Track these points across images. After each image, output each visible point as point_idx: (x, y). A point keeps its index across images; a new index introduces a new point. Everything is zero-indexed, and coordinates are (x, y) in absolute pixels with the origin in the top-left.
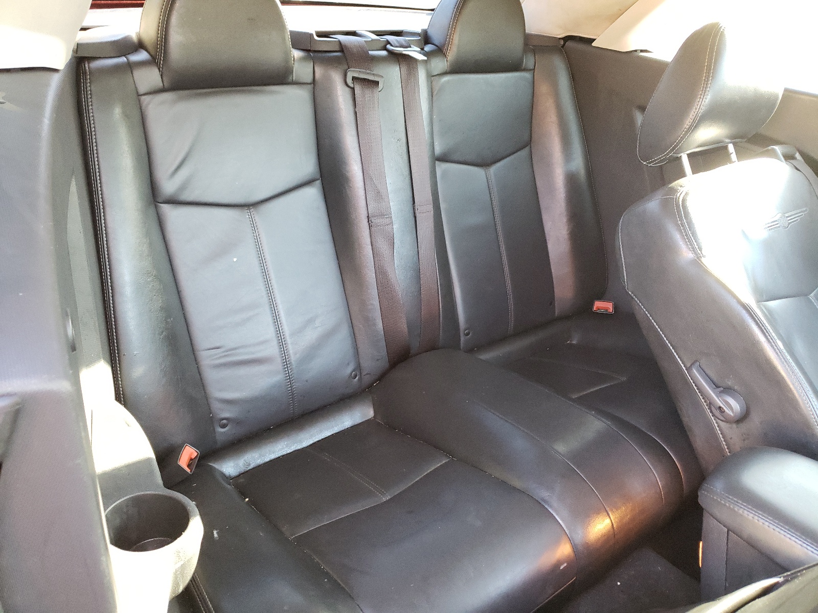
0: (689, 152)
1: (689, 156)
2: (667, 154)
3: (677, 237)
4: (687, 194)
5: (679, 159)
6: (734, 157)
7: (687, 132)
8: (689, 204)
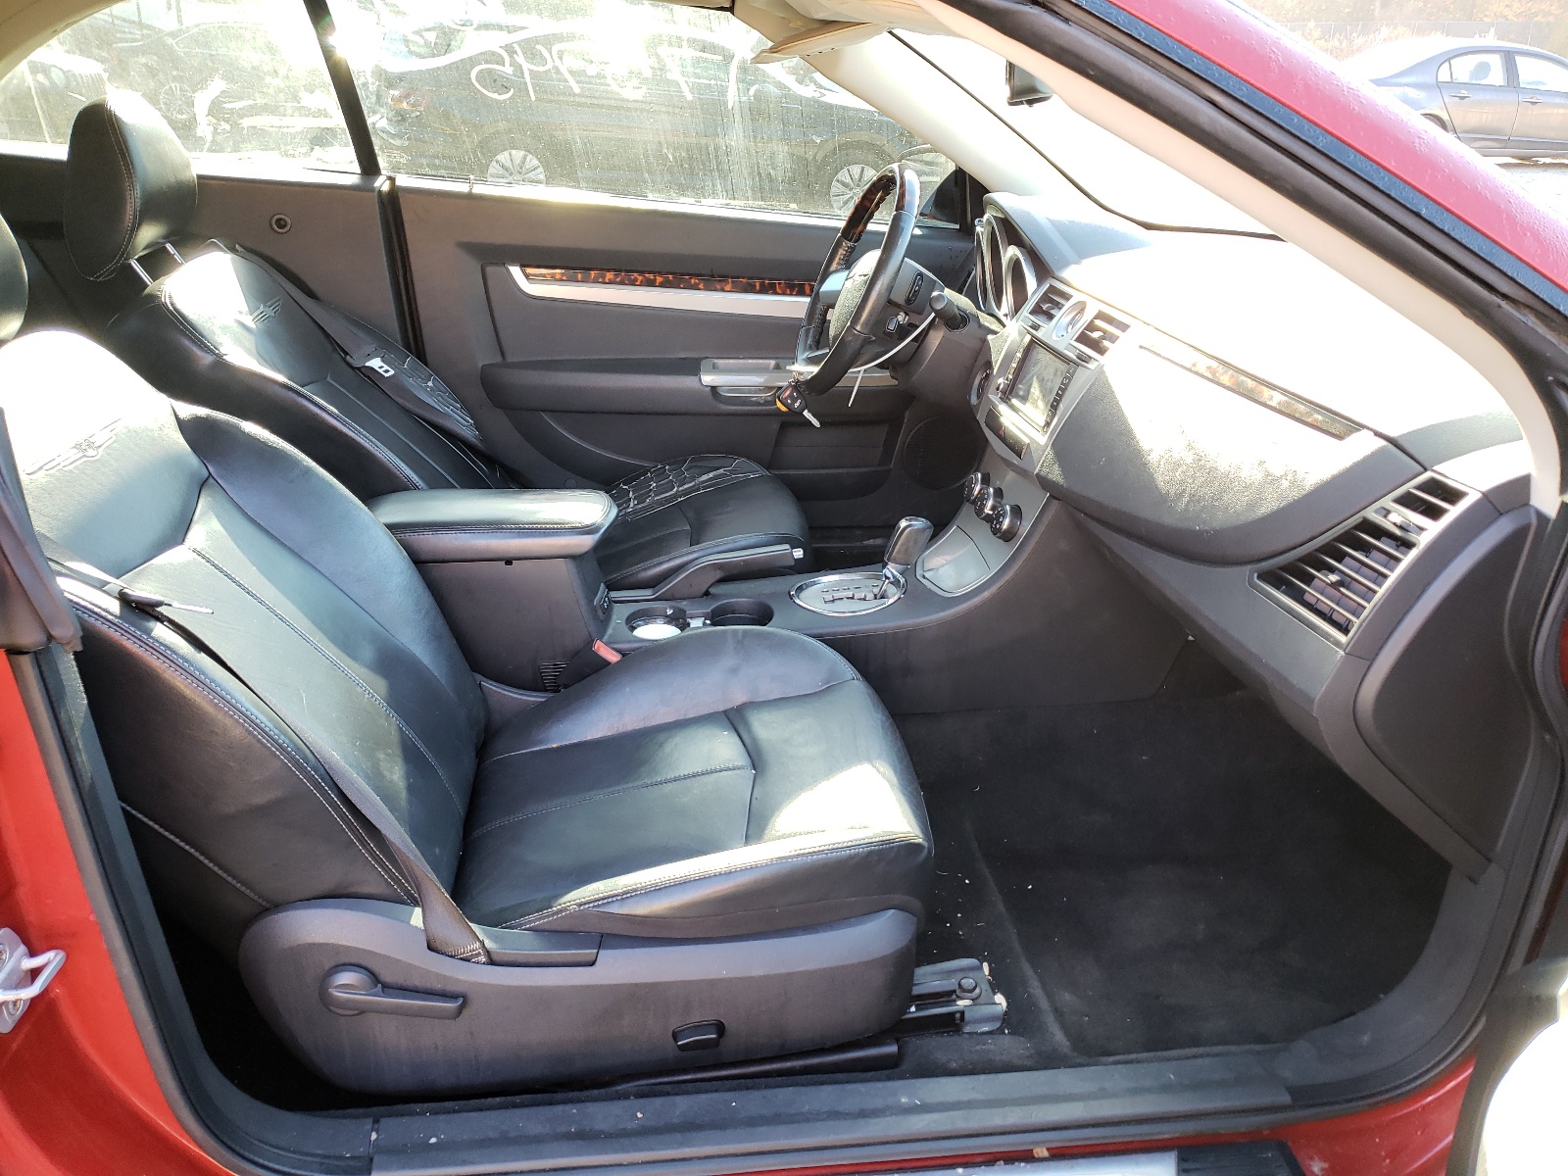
0: (136, 257)
1: (137, 260)
2: (117, 262)
3: (187, 343)
4: (170, 297)
5: (130, 265)
6: (177, 257)
7: (132, 231)
8: (179, 306)
